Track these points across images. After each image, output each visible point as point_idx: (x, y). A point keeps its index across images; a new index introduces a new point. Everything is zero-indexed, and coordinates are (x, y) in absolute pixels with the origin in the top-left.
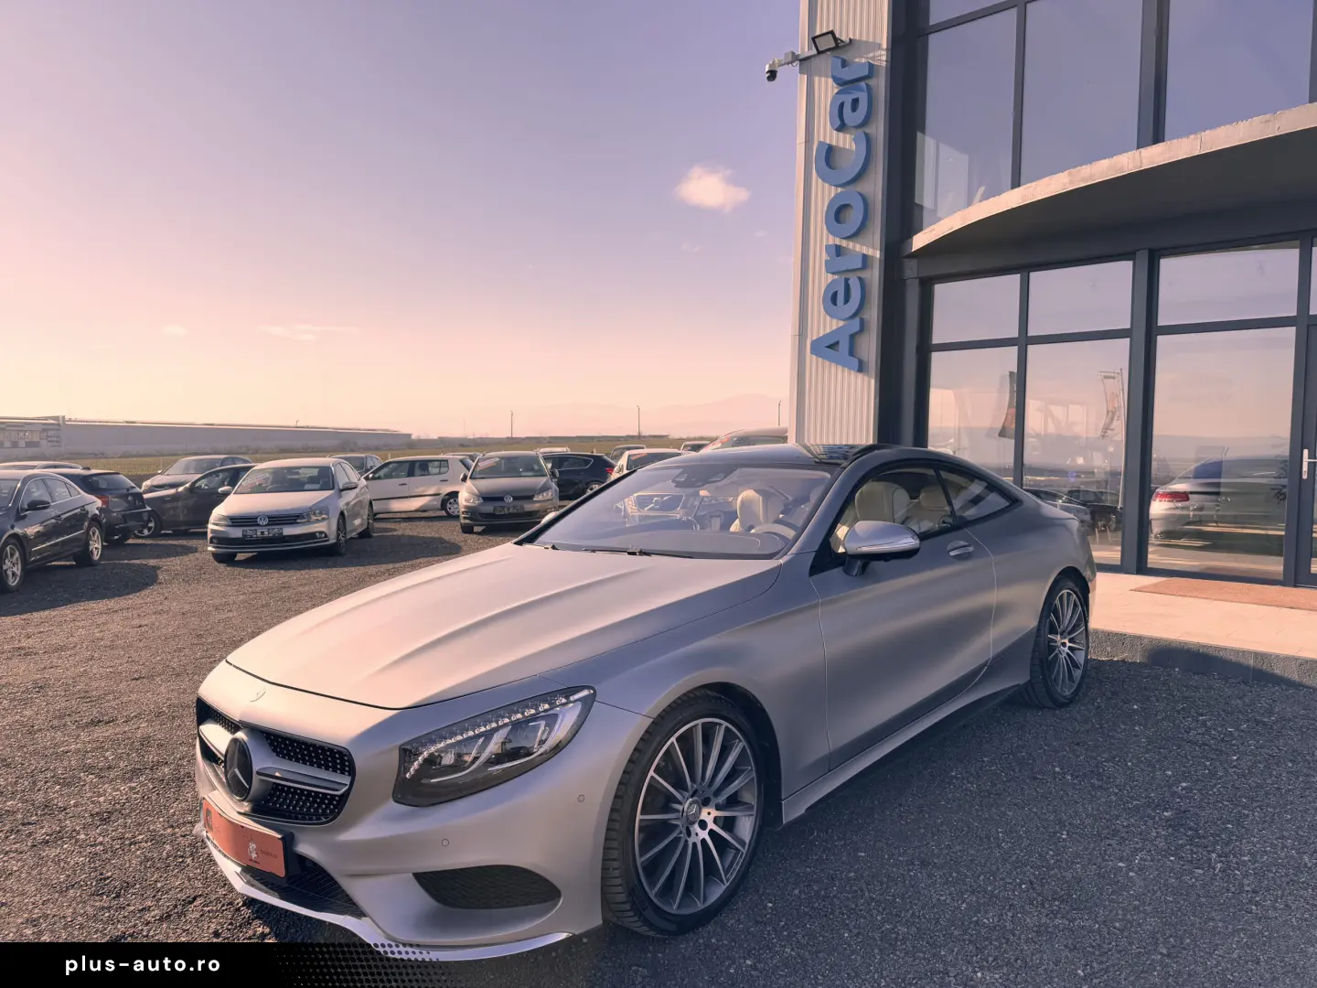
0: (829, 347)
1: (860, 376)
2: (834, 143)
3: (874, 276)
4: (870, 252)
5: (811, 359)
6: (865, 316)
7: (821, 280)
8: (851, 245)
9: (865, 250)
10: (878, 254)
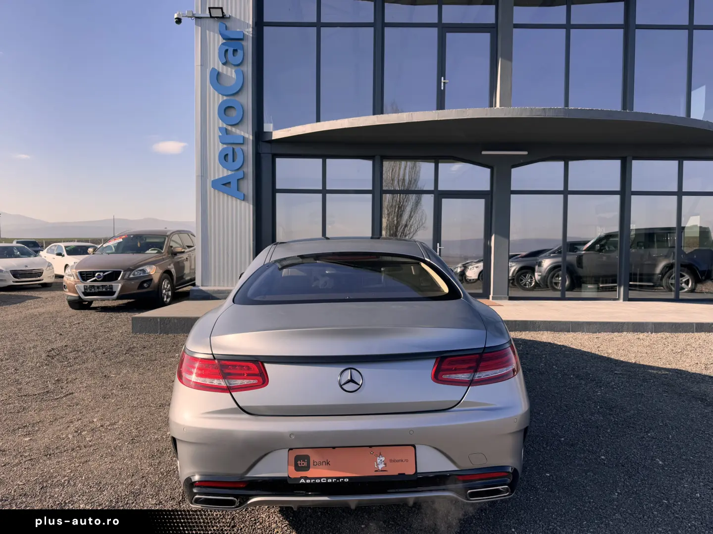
0: (223, 185)
1: (243, 203)
2: (220, 71)
3: (249, 149)
4: (246, 136)
5: (210, 190)
6: (245, 170)
7: (216, 147)
8: (234, 129)
9: (242, 134)
10: (251, 137)
